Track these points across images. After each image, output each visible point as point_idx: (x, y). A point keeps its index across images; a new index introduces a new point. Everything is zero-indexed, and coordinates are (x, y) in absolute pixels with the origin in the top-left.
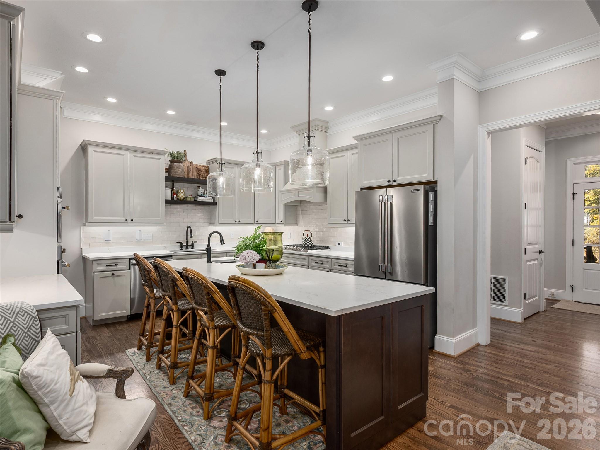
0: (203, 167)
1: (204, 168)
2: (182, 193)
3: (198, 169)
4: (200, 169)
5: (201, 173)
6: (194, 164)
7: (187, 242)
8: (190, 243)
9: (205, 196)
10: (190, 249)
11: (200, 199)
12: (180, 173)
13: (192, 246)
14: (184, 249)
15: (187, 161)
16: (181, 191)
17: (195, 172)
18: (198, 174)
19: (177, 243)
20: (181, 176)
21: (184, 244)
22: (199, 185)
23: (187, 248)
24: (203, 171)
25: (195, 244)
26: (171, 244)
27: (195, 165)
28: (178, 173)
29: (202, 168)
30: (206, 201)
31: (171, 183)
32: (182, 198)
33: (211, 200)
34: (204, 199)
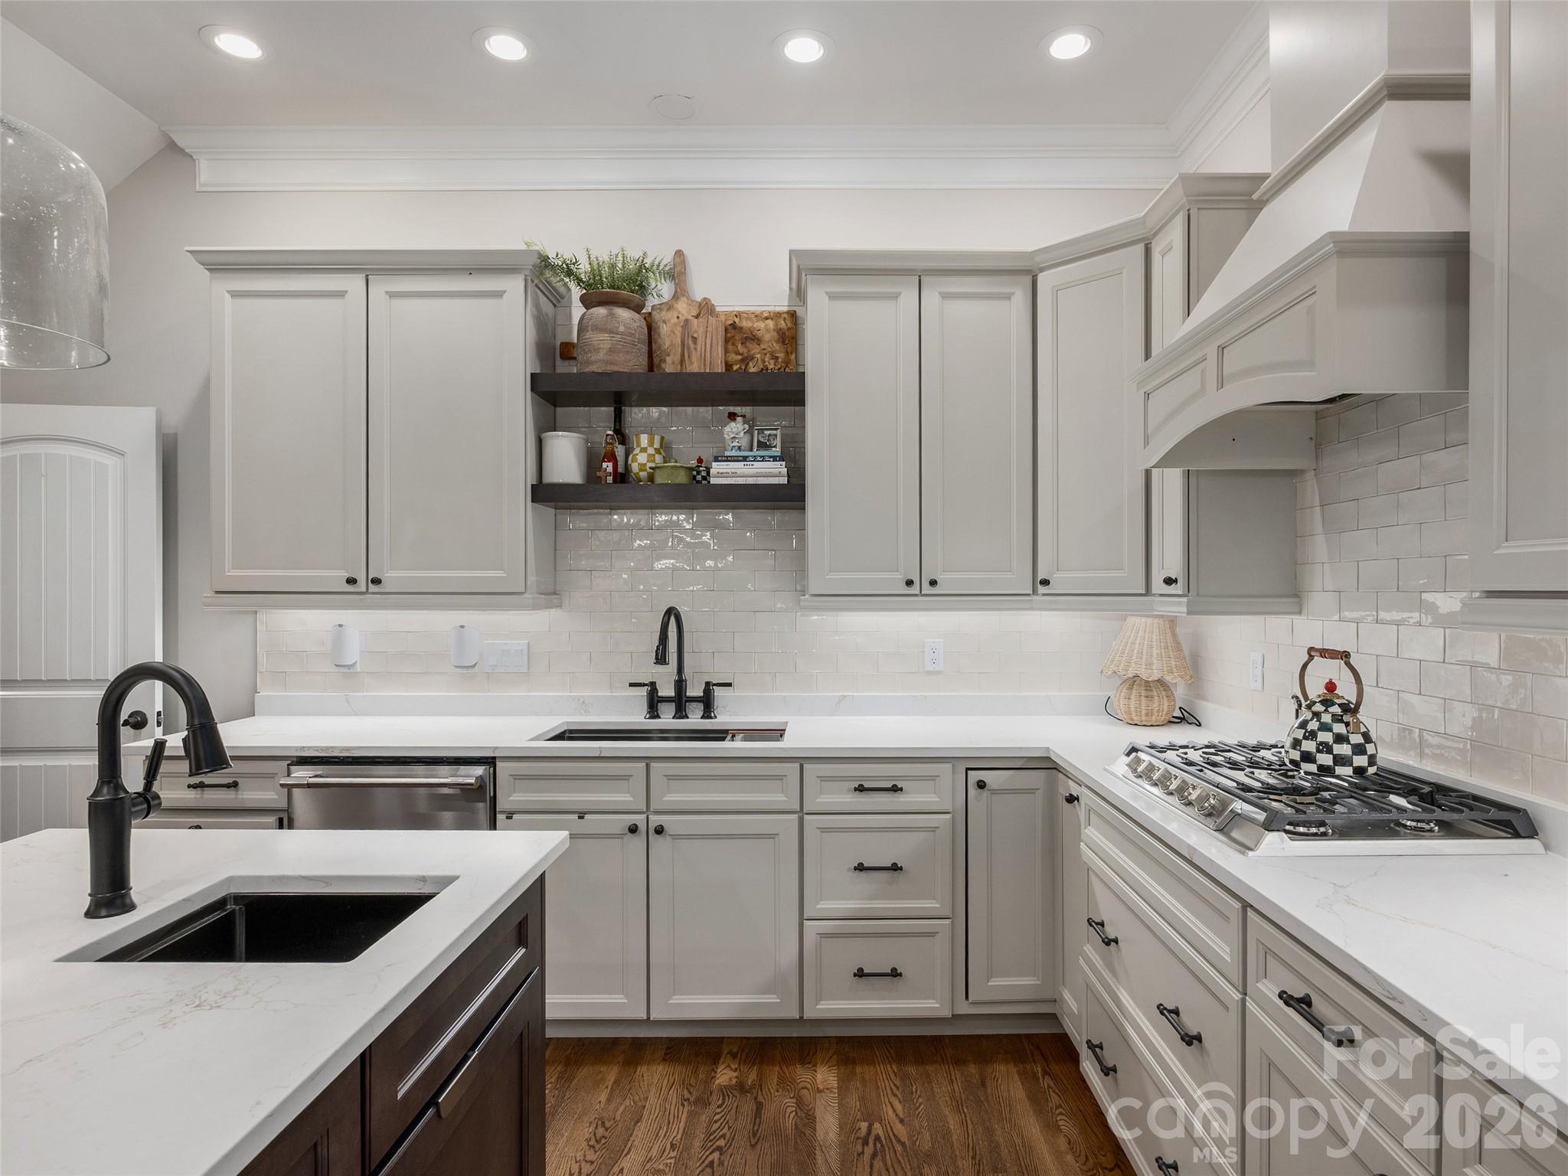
0: (767, 318)
1: (771, 323)
2: (644, 450)
3: (735, 332)
4: (751, 330)
5: (755, 350)
6: (718, 309)
7: (680, 684)
8: (695, 690)
9: (745, 459)
10: (695, 720)
11: (721, 475)
12: (611, 351)
13: (707, 703)
14: (667, 719)
15: (685, 299)
16: (638, 445)
17: (720, 350)
18: (740, 357)
19: (631, 685)
20: (616, 369)
21: (667, 690)
22: (732, 409)
23: (681, 713)
24: (767, 337)
25: (718, 692)
26: (611, 687)
27: (727, 314)
28: (601, 355)
29: (761, 325)
30: (751, 481)
31: (607, 411)
32: (643, 475)
33: (779, 475)
34: (738, 471)
